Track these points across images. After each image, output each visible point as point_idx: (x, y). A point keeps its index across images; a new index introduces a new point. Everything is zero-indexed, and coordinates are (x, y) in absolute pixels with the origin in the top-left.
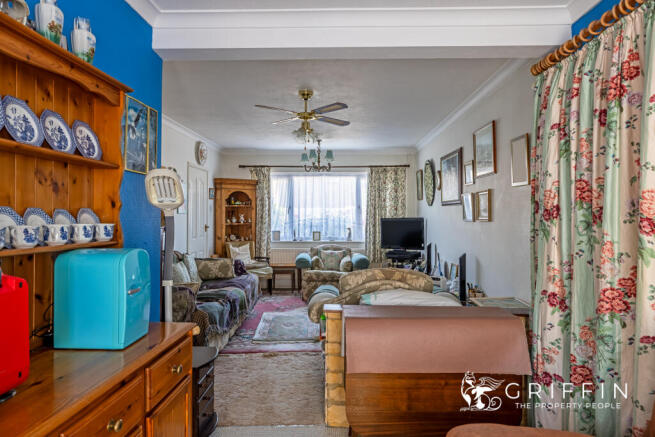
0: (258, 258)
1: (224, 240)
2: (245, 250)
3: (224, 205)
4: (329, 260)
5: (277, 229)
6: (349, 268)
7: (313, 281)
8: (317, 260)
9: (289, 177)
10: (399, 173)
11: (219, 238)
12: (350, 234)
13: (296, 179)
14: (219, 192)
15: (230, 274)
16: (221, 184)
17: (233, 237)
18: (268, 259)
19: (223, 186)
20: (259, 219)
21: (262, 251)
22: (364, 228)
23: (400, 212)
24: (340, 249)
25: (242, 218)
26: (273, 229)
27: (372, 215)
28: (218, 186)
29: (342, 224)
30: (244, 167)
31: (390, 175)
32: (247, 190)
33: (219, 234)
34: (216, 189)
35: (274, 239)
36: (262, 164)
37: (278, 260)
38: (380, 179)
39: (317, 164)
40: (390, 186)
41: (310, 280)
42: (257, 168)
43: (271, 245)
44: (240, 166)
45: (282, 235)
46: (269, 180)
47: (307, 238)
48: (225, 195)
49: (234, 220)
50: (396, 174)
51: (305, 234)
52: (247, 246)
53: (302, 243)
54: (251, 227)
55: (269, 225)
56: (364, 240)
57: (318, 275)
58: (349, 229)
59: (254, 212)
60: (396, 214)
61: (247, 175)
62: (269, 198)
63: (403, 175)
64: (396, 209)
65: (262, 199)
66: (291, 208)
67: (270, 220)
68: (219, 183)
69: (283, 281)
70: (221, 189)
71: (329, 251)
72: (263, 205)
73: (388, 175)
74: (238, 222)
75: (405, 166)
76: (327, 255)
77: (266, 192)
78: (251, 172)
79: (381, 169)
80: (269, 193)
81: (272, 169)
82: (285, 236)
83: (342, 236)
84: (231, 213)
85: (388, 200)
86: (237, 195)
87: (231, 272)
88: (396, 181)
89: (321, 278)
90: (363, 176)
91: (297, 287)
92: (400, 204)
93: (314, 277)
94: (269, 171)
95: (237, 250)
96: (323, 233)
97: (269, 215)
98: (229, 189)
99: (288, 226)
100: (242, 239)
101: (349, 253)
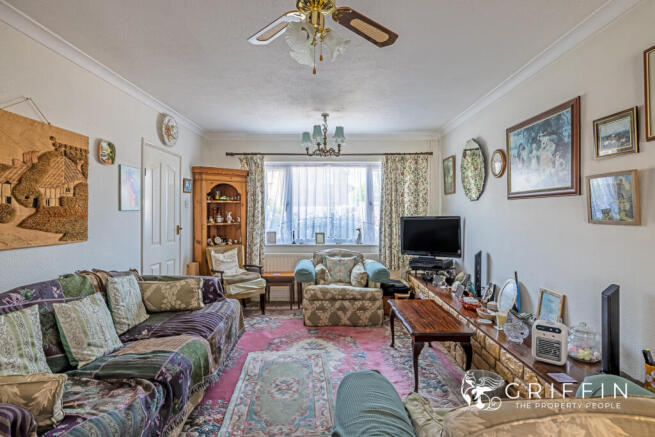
0: (248, 267)
1: (205, 244)
2: (232, 256)
3: (205, 201)
4: (336, 270)
5: (272, 230)
6: (364, 282)
7: (318, 299)
8: (323, 272)
9: (288, 167)
10: (420, 161)
11: (199, 242)
12: (360, 235)
13: (295, 170)
14: (198, 184)
15: (194, 304)
16: (201, 174)
17: (218, 240)
18: (260, 268)
19: (204, 176)
20: (250, 218)
21: (254, 257)
22: (377, 228)
23: (421, 209)
24: (350, 255)
25: (229, 217)
26: (267, 230)
27: (386, 213)
28: (197, 177)
29: (350, 223)
30: (232, 154)
31: (409, 163)
32: (235, 182)
33: (198, 238)
34: (194, 181)
35: (269, 241)
36: (254, 152)
37: (274, 268)
38: (397, 169)
39: (322, 146)
40: (409, 177)
41: (314, 298)
42: (248, 156)
43: (265, 249)
44: (227, 154)
45: (279, 236)
46: (262, 171)
47: (308, 240)
48: (207, 188)
49: (220, 219)
50: (416, 163)
51: (306, 236)
52: (235, 251)
53: (303, 246)
54: (240, 227)
55: (263, 225)
56: (378, 244)
57: (325, 292)
58: (359, 230)
59: (243, 209)
60: (416, 212)
61: (236, 164)
62: (263, 193)
63: (425, 164)
64: (416, 206)
65: (254, 194)
66: (289, 205)
67: (263, 219)
68: (198, 173)
69: (280, 293)
70: (202, 180)
71: (337, 258)
72: (254, 201)
73: (408, 164)
74: (225, 221)
75: (427, 153)
76: (335, 263)
77: (258, 184)
78: (241, 161)
79: (398, 158)
80: (262, 186)
81: (266, 157)
82: (283, 238)
83: (351, 238)
84: (214, 210)
85: (406, 195)
86: (223, 188)
87: (197, 300)
88: (416, 171)
89: (329, 296)
90: (375, 166)
91: (296, 300)
92: (421, 200)
93: (320, 295)
94: (262, 159)
95: (220, 256)
96: (328, 234)
97: (263, 213)
98: (212, 181)
99: (285, 225)
100: (230, 243)
101: (360, 260)
